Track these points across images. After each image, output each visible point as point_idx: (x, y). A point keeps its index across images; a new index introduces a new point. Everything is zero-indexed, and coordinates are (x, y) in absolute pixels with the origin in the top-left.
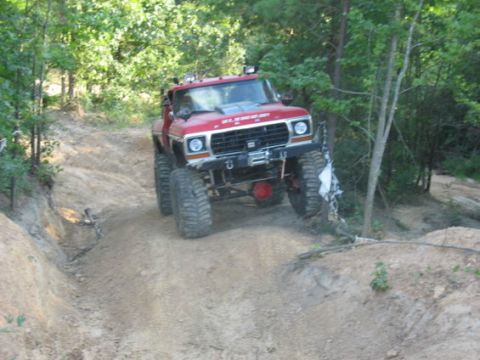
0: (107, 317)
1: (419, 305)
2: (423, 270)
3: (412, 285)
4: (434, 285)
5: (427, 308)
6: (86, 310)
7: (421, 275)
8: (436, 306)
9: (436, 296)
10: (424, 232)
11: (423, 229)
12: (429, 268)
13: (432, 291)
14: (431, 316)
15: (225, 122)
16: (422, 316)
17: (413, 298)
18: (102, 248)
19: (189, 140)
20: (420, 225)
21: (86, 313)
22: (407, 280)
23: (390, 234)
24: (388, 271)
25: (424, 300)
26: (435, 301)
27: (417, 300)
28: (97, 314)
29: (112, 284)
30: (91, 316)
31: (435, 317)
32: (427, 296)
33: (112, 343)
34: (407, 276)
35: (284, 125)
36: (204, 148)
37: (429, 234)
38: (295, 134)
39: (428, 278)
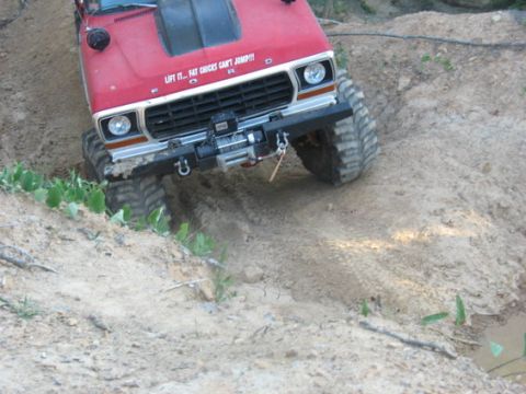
0: (31, 99)
1: (380, 97)
2: (387, 59)
3: (374, 75)
4: (398, 75)
5: (389, 101)
6: (7, 90)
7: (386, 64)
8: (399, 100)
9: (400, 88)
10: (392, 16)
11: (391, 14)
12: (394, 56)
13: (397, 83)
14: (393, 111)
16: (383, 110)
17: (375, 89)
18: (26, 19)
20: (388, 8)
21: (6, 94)
22: (370, 69)
23: (354, 17)
24: (349, 58)
25: (387, 93)
26: (399, 94)
27: (378, 92)
28: (19, 95)
29: (37, 62)
30: (13, 97)
31: (397, 111)
32: (389, 88)
33: (36, 128)
34: (369, 65)
37: (398, 18)
39: (393, 67)
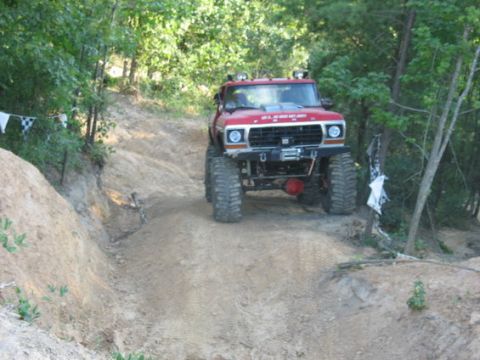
0: (142, 302)
1: (453, 329)
2: (461, 295)
3: (448, 308)
4: (471, 310)
5: (461, 333)
6: (122, 291)
7: (460, 299)
8: (471, 332)
9: (472, 322)
10: (467, 257)
11: (466, 255)
12: (468, 293)
13: (469, 317)
14: (465, 342)
15: (264, 118)
16: (455, 340)
17: (449, 321)
18: (144, 233)
19: (230, 131)
20: (464, 250)
21: (122, 295)
22: (445, 302)
23: (432, 255)
24: (426, 290)
25: (459, 325)
26: (470, 327)
27: (452, 323)
28: (132, 297)
29: (150, 270)
30: (126, 298)
31: (468, 343)
32: (462, 321)
33: (143, 327)
34: (445, 298)
35: (319, 127)
36: (242, 140)
37: (473, 259)
38: (328, 136)
39: (466, 303)
